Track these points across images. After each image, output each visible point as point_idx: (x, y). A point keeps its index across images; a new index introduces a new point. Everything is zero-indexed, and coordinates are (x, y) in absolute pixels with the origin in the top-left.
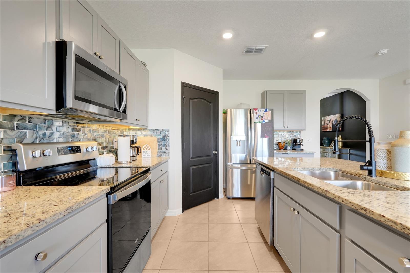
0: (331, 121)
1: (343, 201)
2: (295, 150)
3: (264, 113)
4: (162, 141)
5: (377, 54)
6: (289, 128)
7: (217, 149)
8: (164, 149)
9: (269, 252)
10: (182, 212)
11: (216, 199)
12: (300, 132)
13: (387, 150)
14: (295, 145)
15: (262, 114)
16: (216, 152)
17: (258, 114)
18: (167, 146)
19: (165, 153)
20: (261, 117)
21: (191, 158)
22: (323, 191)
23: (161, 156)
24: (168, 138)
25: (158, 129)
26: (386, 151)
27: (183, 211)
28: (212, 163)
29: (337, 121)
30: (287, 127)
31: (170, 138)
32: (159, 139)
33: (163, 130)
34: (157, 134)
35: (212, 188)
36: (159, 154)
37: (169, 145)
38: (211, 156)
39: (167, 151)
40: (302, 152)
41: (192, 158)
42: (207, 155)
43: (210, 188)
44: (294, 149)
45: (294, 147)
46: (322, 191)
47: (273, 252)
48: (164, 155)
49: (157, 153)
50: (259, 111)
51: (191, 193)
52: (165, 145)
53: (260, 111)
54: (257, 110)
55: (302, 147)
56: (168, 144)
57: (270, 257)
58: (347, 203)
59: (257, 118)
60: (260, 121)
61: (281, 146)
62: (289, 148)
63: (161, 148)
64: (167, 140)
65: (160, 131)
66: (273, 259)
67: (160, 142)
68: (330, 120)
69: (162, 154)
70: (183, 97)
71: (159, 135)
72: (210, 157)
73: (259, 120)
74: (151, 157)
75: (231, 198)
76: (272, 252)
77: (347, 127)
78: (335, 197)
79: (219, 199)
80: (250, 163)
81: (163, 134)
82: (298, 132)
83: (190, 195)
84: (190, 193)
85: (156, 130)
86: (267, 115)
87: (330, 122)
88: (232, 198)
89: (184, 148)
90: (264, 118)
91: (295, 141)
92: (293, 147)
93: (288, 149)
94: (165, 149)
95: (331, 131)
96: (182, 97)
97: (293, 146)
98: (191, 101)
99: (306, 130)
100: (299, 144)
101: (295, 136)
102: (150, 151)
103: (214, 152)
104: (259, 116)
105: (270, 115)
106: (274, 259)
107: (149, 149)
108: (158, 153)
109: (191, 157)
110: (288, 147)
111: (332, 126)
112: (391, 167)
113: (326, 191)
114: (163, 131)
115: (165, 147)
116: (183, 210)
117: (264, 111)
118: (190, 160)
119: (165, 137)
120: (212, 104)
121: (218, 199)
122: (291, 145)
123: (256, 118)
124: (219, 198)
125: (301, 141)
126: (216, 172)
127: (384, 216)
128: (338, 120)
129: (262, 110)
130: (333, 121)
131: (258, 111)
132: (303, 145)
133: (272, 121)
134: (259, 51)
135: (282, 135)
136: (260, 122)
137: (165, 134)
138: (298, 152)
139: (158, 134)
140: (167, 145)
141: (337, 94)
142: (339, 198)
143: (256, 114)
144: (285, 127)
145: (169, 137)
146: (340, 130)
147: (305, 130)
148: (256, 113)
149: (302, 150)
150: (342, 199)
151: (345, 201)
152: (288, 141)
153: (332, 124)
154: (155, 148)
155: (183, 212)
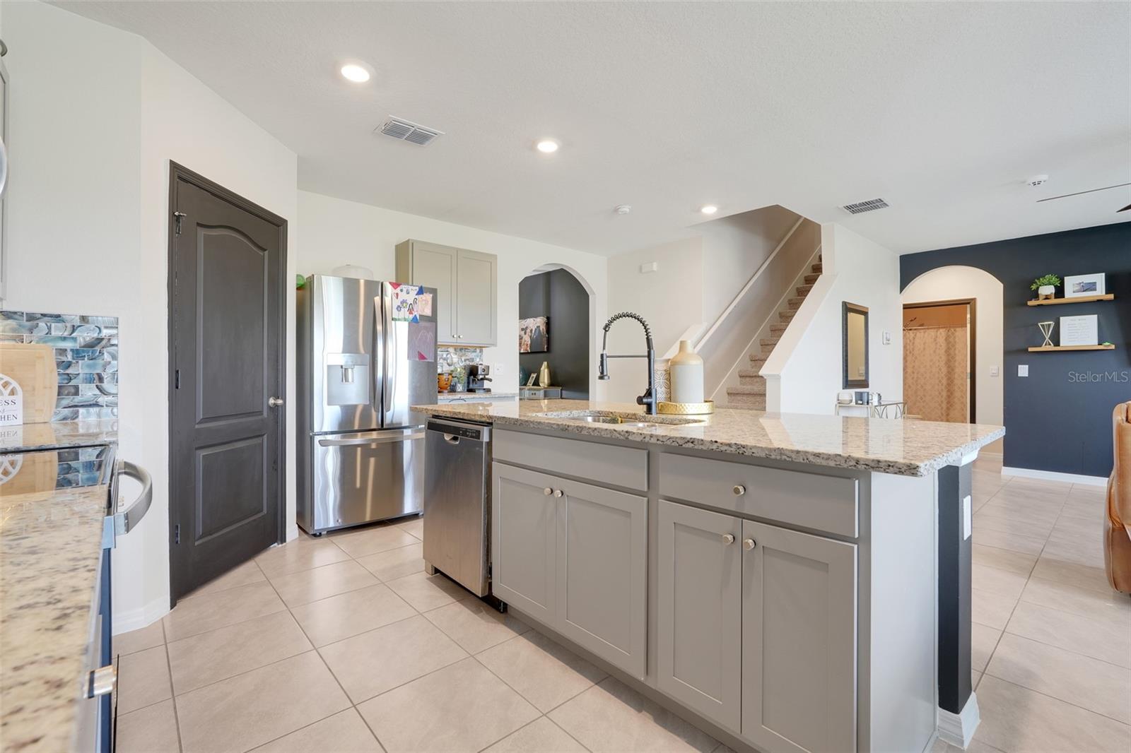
0: (528, 331)
1: (658, 440)
2: (475, 392)
3: (416, 297)
4: (80, 362)
5: (616, 210)
6: (463, 341)
7: (279, 392)
8: (88, 392)
9: (476, 614)
10: (169, 609)
11: (276, 544)
12: (481, 351)
13: (665, 370)
14: (474, 380)
15: (410, 301)
16: (280, 402)
17: (401, 299)
18: (105, 381)
19: (96, 405)
20: (408, 306)
21: (200, 423)
22: (622, 434)
23: (77, 417)
24: (111, 349)
25: (59, 316)
26: (664, 373)
27: (173, 605)
28: (265, 436)
29: (539, 330)
30: (459, 337)
31: (122, 352)
32: (62, 352)
33: (84, 319)
34: (53, 333)
35: (265, 511)
36: (67, 412)
37: (115, 378)
38: (261, 413)
39: (102, 400)
40: (488, 396)
41: (205, 420)
42: (252, 411)
43: (260, 515)
44: (470, 391)
45: (471, 386)
46: (620, 434)
47: (484, 612)
48: (88, 412)
49: (54, 406)
50: (405, 290)
51: (201, 538)
52: (96, 376)
53: (407, 290)
54: (399, 289)
55: (486, 384)
56: (110, 370)
57: (483, 622)
58: (664, 440)
59: (399, 308)
60: (407, 317)
61: (443, 383)
62: (460, 387)
63: (77, 388)
64: (107, 357)
65: (69, 325)
66: (490, 624)
67: (69, 365)
68: (527, 328)
69: (81, 410)
70: (176, 214)
71: (64, 339)
72: (260, 417)
73: (404, 313)
74: (24, 424)
75: (323, 533)
76: (482, 612)
77: (557, 345)
78: (644, 438)
79: (284, 544)
80: (380, 427)
81: (84, 336)
82: (478, 350)
83: (196, 544)
84: (197, 537)
85: (46, 318)
86: (424, 302)
87: (525, 333)
88: (328, 532)
89: (177, 387)
90: (415, 310)
91: (473, 372)
92: (468, 386)
93: (459, 390)
94: (97, 392)
95: (528, 353)
96: (172, 214)
97: (469, 383)
98: (202, 233)
99: (496, 346)
100: (481, 377)
101: (472, 360)
102: (19, 398)
103: (272, 401)
104: (405, 305)
105: (430, 303)
106: (492, 623)
107: (13, 393)
108: (57, 406)
109: (200, 416)
110: (459, 385)
111: (529, 342)
112: (670, 397)
113: (627, 432)
114: (88, 322)
115: (93, 386)
116: (171, 599)
117: (416, 292)
118: (197, 426)
119: (98, 348)
120: (266, 253)
121: (282, 543)
122: (465, 378)
123: (397, 309)
124: (285, 541)
125: (486, 369)
126: (275, 462)
127: (716, 442)
128: (541, 329)
129: (410, 288)
130: (531, 331)
131: (402, 290)
132: (490, 380)
133: (433, 319)
134: (420, 138)
135: (445, 356)
136: (405, 320)
137: (96, 335)
138: (479, 395)
139: (60, 334)
140: (105, 377)
141: (539, 275)
142: (651, 436)
143: (397, 298)
144: (455, 336)
145: (115, 348)
146: (546, 350)
147: (494, 345)
148: (397, 294)
149: (489, 390)
150: (657, 436)
151: (661, 439)
152: (459, 370)
153: (531, 337)
154: (45, 388)
155: (171, 609)
